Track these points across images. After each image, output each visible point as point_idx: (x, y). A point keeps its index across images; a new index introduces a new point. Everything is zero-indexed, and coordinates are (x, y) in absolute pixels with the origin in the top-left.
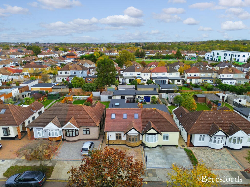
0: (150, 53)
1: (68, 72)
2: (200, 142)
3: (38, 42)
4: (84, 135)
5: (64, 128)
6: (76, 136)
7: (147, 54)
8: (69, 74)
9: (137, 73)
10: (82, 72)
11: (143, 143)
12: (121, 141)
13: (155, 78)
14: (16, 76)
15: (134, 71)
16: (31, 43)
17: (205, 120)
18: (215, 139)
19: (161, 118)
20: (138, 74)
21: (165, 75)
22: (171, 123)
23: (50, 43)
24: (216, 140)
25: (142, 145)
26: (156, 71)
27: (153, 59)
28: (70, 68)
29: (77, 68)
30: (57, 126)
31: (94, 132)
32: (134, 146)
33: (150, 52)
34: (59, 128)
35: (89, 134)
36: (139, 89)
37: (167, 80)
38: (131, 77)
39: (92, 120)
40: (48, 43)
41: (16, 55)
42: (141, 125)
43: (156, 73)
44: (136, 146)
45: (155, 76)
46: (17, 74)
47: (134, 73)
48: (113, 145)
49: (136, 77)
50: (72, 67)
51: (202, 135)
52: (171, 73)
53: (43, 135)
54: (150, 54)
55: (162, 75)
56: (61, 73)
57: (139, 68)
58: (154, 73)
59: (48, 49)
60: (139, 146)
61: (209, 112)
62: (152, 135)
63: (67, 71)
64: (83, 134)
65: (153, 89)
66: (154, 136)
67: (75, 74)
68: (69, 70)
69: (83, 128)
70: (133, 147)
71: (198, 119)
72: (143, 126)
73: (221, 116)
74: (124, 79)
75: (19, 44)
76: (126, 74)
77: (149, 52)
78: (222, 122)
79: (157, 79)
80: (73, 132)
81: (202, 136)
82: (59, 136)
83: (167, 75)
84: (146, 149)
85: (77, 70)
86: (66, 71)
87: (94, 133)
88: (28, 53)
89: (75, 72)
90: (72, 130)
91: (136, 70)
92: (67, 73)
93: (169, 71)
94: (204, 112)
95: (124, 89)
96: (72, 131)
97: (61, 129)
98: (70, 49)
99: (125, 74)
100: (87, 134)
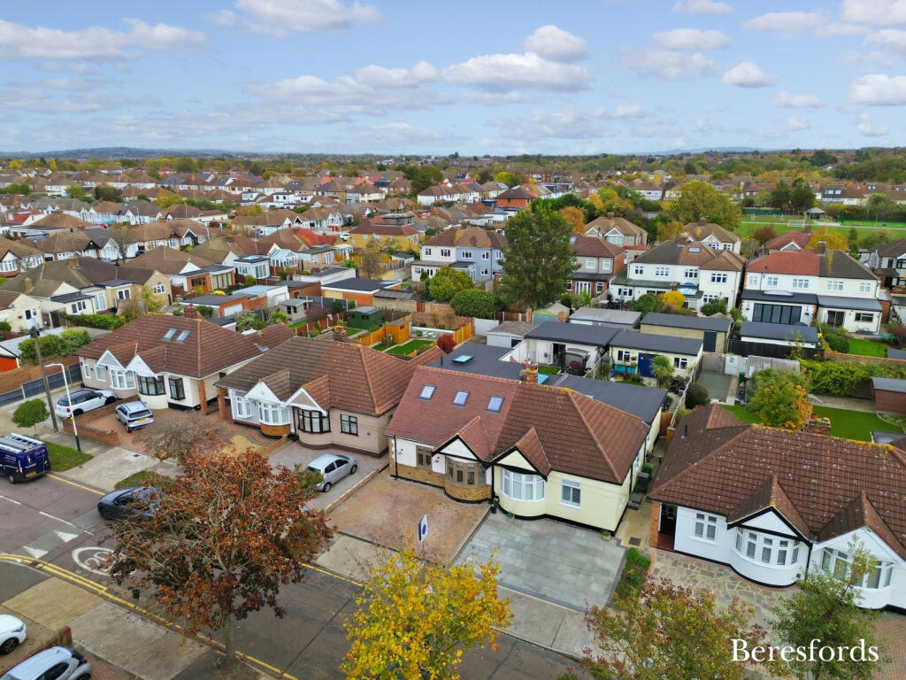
0: (843, 195)
1: (449, 251)
2: (698, 539)
3: (457, 154)
4: (343, 434)
5: (290, 402)
6: (322, 432)
7: (830, 200)
8: (452, 259)
9: (688, 268)
10: (489, 252)
11: (497, 497)
12: (431, 472)
13: (759, 295)
14: (312, 254)
15: (674, 261)
16: (436, 158)
17: (744, 462)
18: (768, 546)
19: (574, 424)
20: (691, 276)
21: (806, 285)
22: (598, 448)
23: (492, 155)
24: (770, 550)
25: (491, 501)
26: (766, 268)
27: (845, 222)
28: (457, 238)
29: (476, 241)
30: (275, 393)
31: (368, 431)
32: (464, 499)
33: (843, 192)
34: (281, 400)
35: (356, 435)
36: (644, 329)
37: (808, 309)
38: (658, 282)
39: (371, 394)
40: (486, 157)
41: (363, 194)
42: (498, 434)
43: (768, 276)
44: (469, 498)
45: (762, 289)
46: (320, 249)
47: (672, 267)
48: (408, 482)
49: (679, 284)
50: (465, 235)
51: (707, 515)
52: (839, 280)
53: (248, 412)
54: (842, 200)
55: (795, 285)
56: (429, 253)
57: (698, 250)
58: (759, 275)
59: (467, 177)
60: (479, 502)
61: (778, 436)
62: (517, 475)
63: (447, 248)
64: (342, 432)
65: (703, 332)
66: (524, 476)
67: (469, 259)
68: (452, 244)
69: (343, 413)
70: (459, 500)
71: (712, 455)
72: (501, 439)
73: (820, 461)
74: (629, 288)
75: (402, 160)
76: (641, 272)
77: (838, 192)
78: (814, 484)
79: (762, 298)
80: (314, 420)
81: (706, 518)
82: (281, 423)
83: (817, 286)
84: (499, 516)
85: (475, 246)
86: (444, 248)
87: (369, 434)
88: (402, 189)
89: (470, 254)
90: (311, 412)
91: (682, 259)
92: (446, 255)
93: (830, 272)
94: (753, 431)
95: (590, 323)
96: (311, 414)
97: (283, 404)
98: (539, 176)
99: (637, 272)
100: (350, 433)
